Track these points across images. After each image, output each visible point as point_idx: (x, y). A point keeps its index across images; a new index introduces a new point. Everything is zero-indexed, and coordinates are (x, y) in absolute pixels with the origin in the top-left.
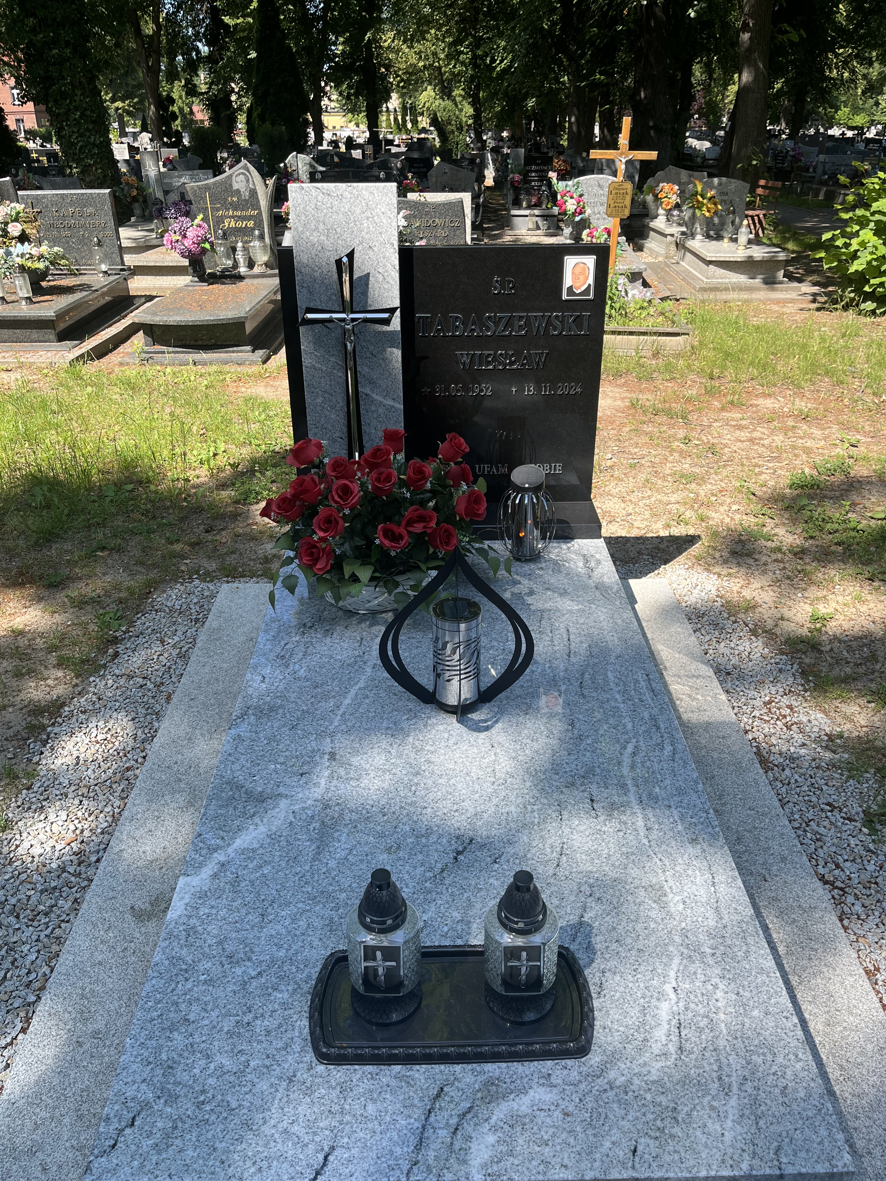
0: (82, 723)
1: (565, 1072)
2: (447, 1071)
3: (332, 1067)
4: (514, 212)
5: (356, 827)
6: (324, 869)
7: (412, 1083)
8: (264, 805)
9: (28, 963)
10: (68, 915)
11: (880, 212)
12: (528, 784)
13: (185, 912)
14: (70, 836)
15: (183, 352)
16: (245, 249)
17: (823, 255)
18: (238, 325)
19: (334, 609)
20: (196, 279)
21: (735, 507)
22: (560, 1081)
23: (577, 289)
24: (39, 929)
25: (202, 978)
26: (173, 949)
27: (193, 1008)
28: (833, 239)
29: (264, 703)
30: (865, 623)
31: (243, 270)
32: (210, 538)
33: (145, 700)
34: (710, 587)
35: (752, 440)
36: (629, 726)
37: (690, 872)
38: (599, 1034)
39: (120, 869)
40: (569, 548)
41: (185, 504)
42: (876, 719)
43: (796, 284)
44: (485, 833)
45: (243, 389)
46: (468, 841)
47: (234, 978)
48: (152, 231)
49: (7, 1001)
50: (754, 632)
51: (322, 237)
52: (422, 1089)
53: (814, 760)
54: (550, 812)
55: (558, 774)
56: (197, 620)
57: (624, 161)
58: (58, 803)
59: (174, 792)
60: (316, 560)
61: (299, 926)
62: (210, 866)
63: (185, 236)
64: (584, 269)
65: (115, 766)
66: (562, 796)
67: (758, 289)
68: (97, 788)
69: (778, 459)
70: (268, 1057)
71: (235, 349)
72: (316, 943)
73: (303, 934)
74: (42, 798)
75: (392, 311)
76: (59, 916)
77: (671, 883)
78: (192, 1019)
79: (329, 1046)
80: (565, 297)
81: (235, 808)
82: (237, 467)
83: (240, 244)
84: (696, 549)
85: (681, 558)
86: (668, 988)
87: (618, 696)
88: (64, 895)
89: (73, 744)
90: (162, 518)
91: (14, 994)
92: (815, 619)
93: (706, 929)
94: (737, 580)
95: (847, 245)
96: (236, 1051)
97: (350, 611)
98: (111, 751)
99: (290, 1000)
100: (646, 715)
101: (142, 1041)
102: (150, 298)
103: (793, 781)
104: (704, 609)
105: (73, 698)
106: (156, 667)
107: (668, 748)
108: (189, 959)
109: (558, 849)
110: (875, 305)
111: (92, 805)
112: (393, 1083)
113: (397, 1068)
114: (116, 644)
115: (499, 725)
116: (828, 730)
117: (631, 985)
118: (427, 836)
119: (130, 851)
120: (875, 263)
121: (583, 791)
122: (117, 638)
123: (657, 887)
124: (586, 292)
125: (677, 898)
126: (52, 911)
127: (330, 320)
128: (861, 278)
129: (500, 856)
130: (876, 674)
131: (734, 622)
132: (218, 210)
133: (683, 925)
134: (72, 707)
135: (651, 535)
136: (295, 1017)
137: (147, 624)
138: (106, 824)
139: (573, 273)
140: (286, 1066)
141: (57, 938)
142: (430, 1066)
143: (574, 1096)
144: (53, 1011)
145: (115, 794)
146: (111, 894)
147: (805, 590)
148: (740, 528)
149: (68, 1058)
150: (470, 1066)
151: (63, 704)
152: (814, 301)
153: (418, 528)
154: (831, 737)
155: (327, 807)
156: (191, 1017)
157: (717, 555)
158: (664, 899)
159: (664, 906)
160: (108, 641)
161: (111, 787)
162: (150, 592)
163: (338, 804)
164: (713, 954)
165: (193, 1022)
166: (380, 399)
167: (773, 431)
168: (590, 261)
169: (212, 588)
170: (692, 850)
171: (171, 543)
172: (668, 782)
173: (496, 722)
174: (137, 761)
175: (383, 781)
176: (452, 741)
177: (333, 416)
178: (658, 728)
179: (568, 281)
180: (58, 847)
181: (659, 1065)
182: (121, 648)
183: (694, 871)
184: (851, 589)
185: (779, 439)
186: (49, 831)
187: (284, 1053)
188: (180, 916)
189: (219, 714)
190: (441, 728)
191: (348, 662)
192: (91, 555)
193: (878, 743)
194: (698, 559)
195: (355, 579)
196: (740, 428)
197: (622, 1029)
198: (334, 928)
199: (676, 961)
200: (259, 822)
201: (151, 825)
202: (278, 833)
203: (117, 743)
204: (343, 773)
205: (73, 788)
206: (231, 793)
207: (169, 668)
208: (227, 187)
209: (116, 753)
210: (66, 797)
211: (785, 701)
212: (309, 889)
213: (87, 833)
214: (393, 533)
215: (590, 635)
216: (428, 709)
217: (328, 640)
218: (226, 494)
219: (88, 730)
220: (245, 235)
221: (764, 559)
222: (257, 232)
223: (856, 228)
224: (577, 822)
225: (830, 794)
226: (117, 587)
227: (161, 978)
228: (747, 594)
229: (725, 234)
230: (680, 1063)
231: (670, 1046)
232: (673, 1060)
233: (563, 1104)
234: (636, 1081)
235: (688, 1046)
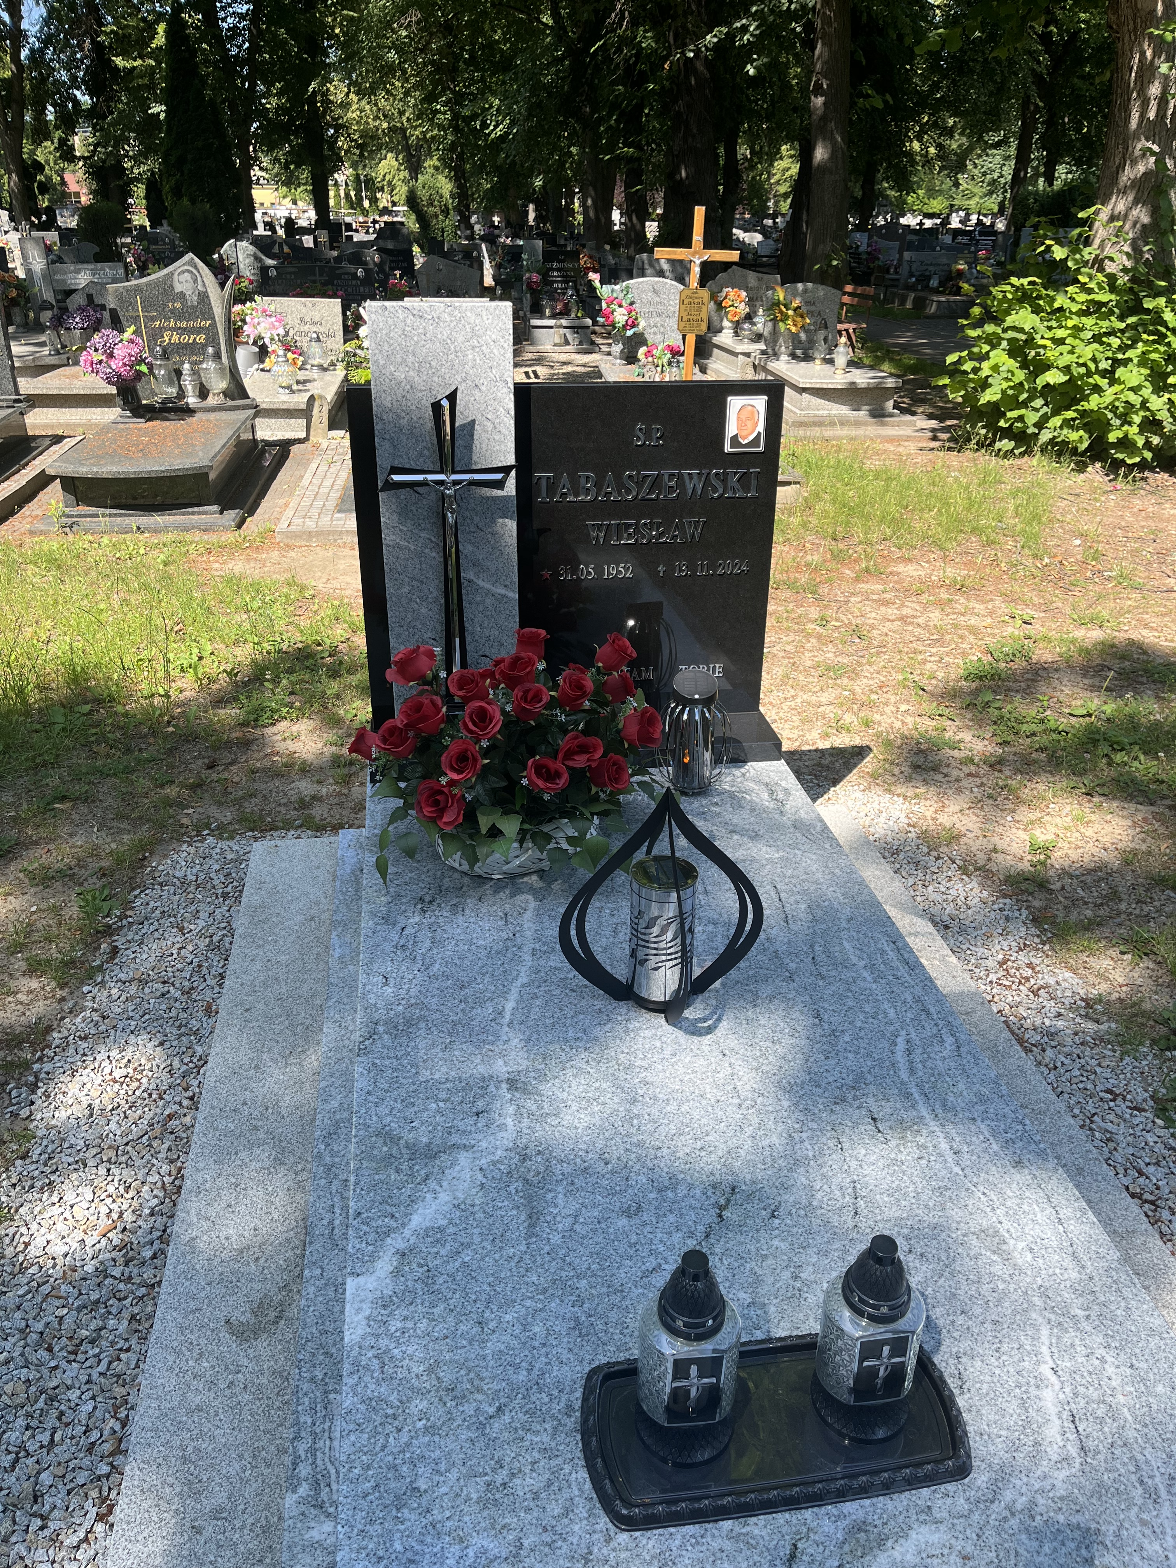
0: (84, 1055)
1: (949, 1501)
2: (795, 1521)
3: (638, 1534)
4: (535, 322)
5: (572, 1183)
6: (547, 1248)
7: (753, 1542)
8: (438, 1162)
9: (83, 1417)
10: (126, 1340)
11: (1014, 328)
12: (786, 1104)
13: (368, 1330)
14: (104, 1223)
15: (121, 515)
16: (195, 372)
17: (946, 381)
18: (198, 477)
19: (456, 875)
20: (128, 413)
21: (903, 707)
22: (945, 1514)
23: (744, 438)
24: (87, 1364)
25: (420, 1424)
26: (366, 1386)
27: (421, 1471)
28: (960, 361)
29: (397, 1015)
30: (1095, 851)
31: (192, 400)
32: (215, 776)
33: (173, 1013)
34: (898, 813)
35: (902, 619)
36: (892, 1014)
37: (1026, 1207)
38: (976, 1444)
39: (198, 1267)
40: (744, 775)
41: (171, 729)
42: (1136, 975)
43: (908, 417)
44: (748, 1177)
45: (216, 565)
46: (728, 1190)
47: (464, 1420)
48: (43, 344)
49: (63, 1476)
50: (964, 870)
51: (411, 373)
52: (768, 1550)
53: (1076, 1034)
54: (824, 1140)
55: (819, 1086)
56: (225, 896)
57: (698, 262)
58: (74, 1176)
59: (250, 1146)
60: (441, 812)
61: (535, 1334)
62: (386, 1259)
63: (111, 356)
64: (752, 413)
65: (149, 1115)
66: (834, 1117)
67: (865, 424)
68: (128, 1148)
69: (940, 642)
70: (545, 1530)
71: (196, 509)
72: (565, 1355)
73: (544, 1345)
74: (48, 1170)
75: (506, 470)
76: (113, 1344)
77: (1007, 1225)
78: (423, 1487)
79: (628, 1505)
80: (727, 449)
81: (397, 1171)
82: (236, 675)
83: (187, 366)
84: (868, 764)
85: (853, 777)
86: (1045, 1370)
87: (865, 974)
88: (114, 1310)
89: (78, 1086)
90: (140, 750)
91: (71, 1465)
92: (1035, 849)
93: (1068, 1284)
94: (928, 803)
95: (976, 370)
96: (498, 1527)
97: (480, 876)
98: (138, 1093)
99: (553, 1444)
100: (909, 998)
101: (361, 1527)
102: (57, 439)
103: (1059, 1064)
104: (896, 842)
105: (63, 1018)
106: (179, 966)
107: (949, 1040)
108: (393, 1398)
109: (850, 1191)
110: (1013, 443)
111: (127, 1174)
112: (727, 1545)
113: (727, 1524)
114: (111, 935)
115: (724, 1024)
116: (1082, 992)
117: (997, 1371)
118: (674, 1187)
119: (205, 1238)
120: (1010, 392)
121: (858, 1108)
122: (109, 926)
123: (991, 1231)
124: (755, 442)
125: (1021, 1245)
126: (100, 1336)
127: (424, 484)
128: (995, 411)
129: (777, 1208)
130: (1123, 916)
131: (938, 858)
132: (153, 319)
133: (1039, 1281)
134: (66, 1033)
135: (806, 748)
136: (567, 1468)
137: (152, 904)
138: (155, 1201)
139: (738, 419)
140: (575, 1541)
141: (119, 1376)
142: (770, 1517)
143: (968, 1532)
144: (146, 1486)
145: (160, 1156)
146: (193, 1305)
147: (1014, 811)
148: (916, 734)
150: (823, 1510)
151: (49, 1029)
152: (935, 438)
153: (580, 762)
154: (1089, 1003)
155: (524, 1158)
156: (422, 1484)
157: (896, 771)
158: (1004, 1247)
159: (1007, 1258)
160: (98, 932)
161: (150, 1145)
162: (145, 858)
163: (539, 1152)
164: (1088, 1317)
165: (426, 1491)
166: (488, 586)
167: (925, 607)
168: (760, 403)
169: (235, 848)
170: (1019, 1177)
171: (162, 786)
172: (961, 1086)
173: (719, 1019)
174: (180, 1104)
175: (592, 1114)
176: (667, 1052)
177: (424, 611)
178: (928, 1014)
179: (732, 428)
180: (89, 1242)
181: (1062, 1474)
182: (120, 941)
183: (1030, 1205)
184: (1068, 808)
185: (935, 616)
186: (69, 1217)
187: (566, 1521)
188: (363, 1337)
189: (291, 1028)
190: (647, 1033)
191: (495, 948)
192: (47, 808)
193: (1147, 1006)
194: (874, 776)
195: (495, 833)
196: (886, 603)
197: (1003, 1433)
198: (584, 1331)
199: (1045, 1332)
200: (438, 1188)
201: (227, 1197)
202: (469, 1202)
203: (144, 1080)
204: (534, 1108)
205: (94, 1151)
206: (385, 1149)
207: (200, 966)
208: (166, 288)
209: (146, 1095)
210: (85, 1165)
211: (1023, 958)
212: (535, 1278)
213: (129, 1217)
214: (548, 771)
215: (806, 892)
216: (623, 1008)
217: (460, 919)
218: (229, 713)
219: (97, 1064)
220: (193, 354)
221: (955, 773)
222: (210, 350)
223: (986, 348)
224: (863, 1152)
225: (1106, 1078)
226: (94, 853)
227: (362, 1431)
228: (945, 820)
229: (817, 355)
230: (1087, 1469)
231: (1069, 1447)
232: (1077, 1465)
233: (958, 1545)
234: (1041, 1501)
235: (1090, 1444)
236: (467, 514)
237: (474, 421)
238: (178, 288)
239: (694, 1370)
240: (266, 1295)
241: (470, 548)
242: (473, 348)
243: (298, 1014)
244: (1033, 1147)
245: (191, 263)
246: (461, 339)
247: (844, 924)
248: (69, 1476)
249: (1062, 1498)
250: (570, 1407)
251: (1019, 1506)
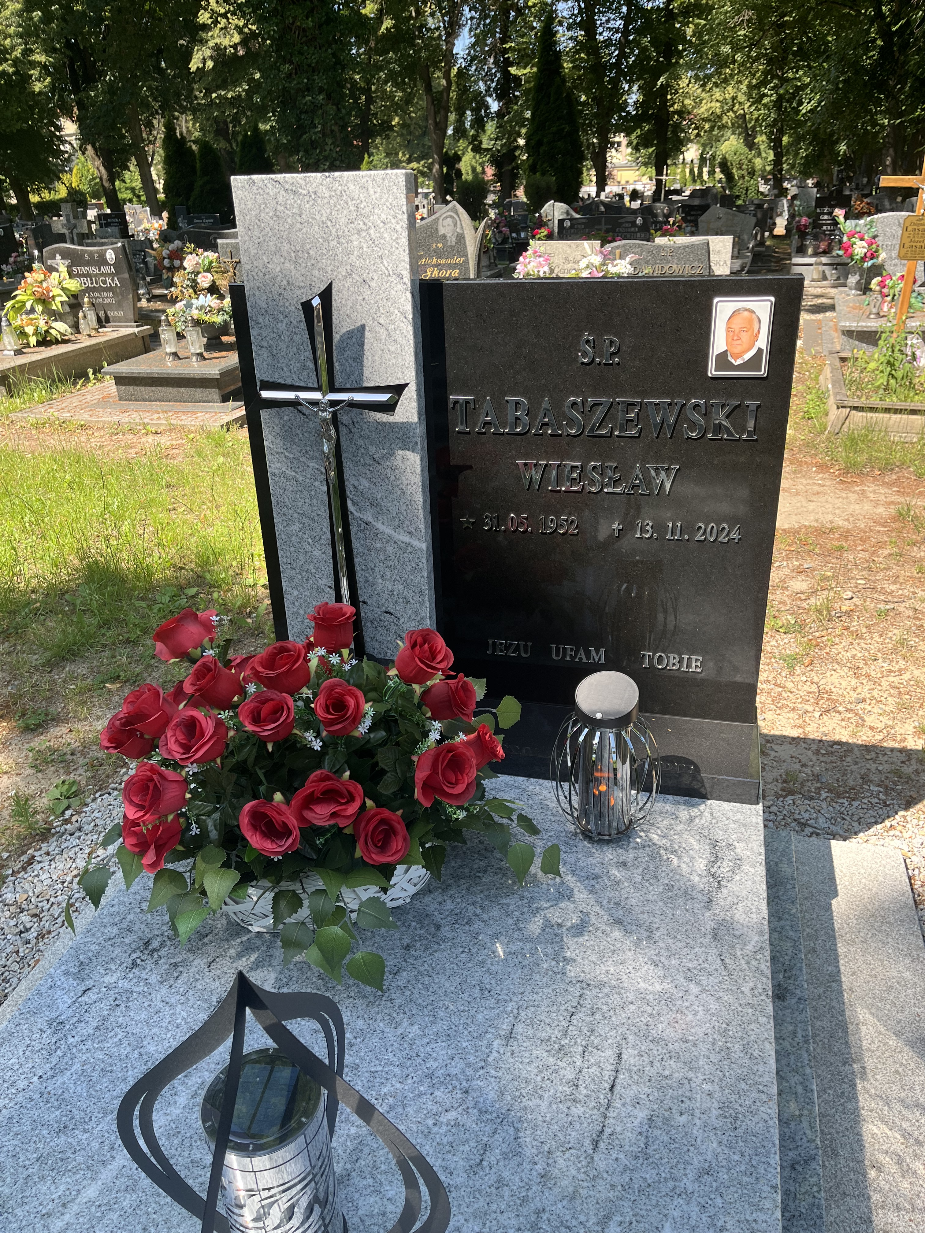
23: (736, 358)
51: (287, 265)
64: (750, 321)
75: (398, 389)
80: (712, 371)
106: (61, 898)
114: (43, 841)
122: (51, 829)
124: (754, 363)
132: (420, 258)
137: (96, 813)
139: (729, 329)
153: (320, 816)
160: (39, 833)
166: (389, 531)
168: (762, 306)
179: (718, 344)
214: (271, 823)
215: (663, 1084)
217: (162, 993)
236: (360, 442)
237: (363, 327)
242: (359, 232)
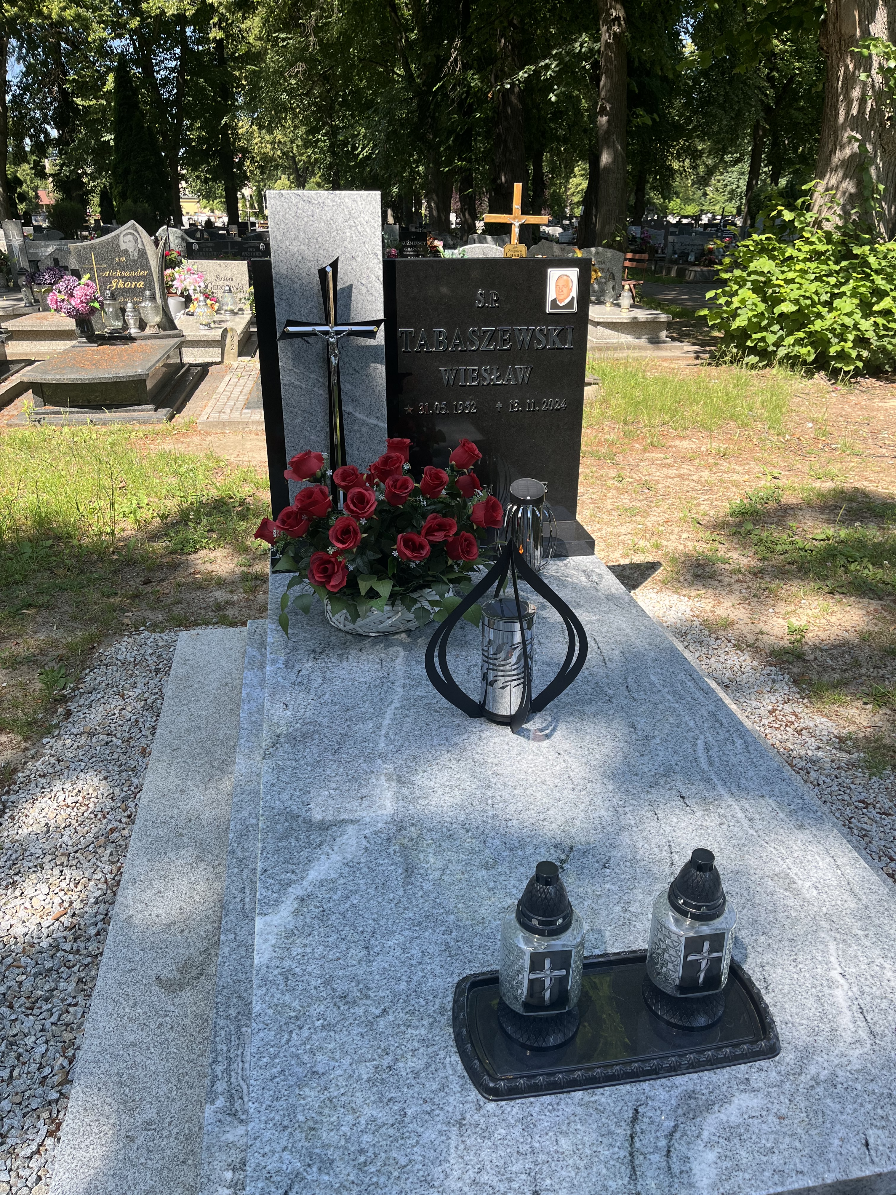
0: (43, 788)
1: (763, 1074)
2: (635, 1091)
3: (503, 1103)
5: (440, 846)
6: (421, 893)
7: (601, 1108)
8: (330, 832)
9: (37, 1056)
10: (74, 997)
11: (755, 273)
12: (611, 787)
13: (274, 954)
14: (57, 910)
15: (78, 412)
16: (135, 310)
17: (705, 312)
18: (138, 383)
19: (341, 634)
20: (84, 340)
21: (685, 535)
22: (761, 1084)
23: (561, 302)
24: (42, 1017)
25: (318, 1023)
26: (273, 996)
27: (319, 1059)
28: (716, 297)
29: (295, 730)
30: (839, 632)
31: (133, 331)
32: (150, 589)
33: (115, 756)
34: (684, 608)
35: (680, 476)
36: (692, 724)
37: (809, 857)
38: (783, 1031)
39: (133, 937)
40: (566, 565)
41: (115, 557)
42: (877, 719)
43: (677, 344)
44: (583, 839)
45: (152, 446)
46: (568, 849)
47: (355, 1019)
48: (21, 300)
49: (20, 1103)
50: (738, 647)
51: (302, 247)
52: (614, 1114)
53: (833, 761)
54: (643, 812)
55: (637, 775)
56: (157, 671)
57: (517, 224)
58: (33, 876)
59: (177, 848)
60: (329, 578)
61: (413, 955)
62: (289, 903)
63: (71, 295)
64: (567, 281)
65: (95, 830)
66: (650, 796)
67: (645, 348)
68: (78, 855)
69: (710, 491)
70: (425, 1101)
71: (136, 407)
72: (438, 971)
73: (420, 963)
74: (12, 872)
75: (377, 323)
76: (63, 1000)
77: (795, 870)
78: (321, 1071)
79: (494, 1079)
80: (548, 310)
81: (297, 839)
82: (166, 518)
83: (129, 305)
84: (659, 574)
85: (648, 583)
86: (835, 974)
87: (669, 697)
88: (64, 976)
89: (37, 811)
90: (91, 572)
91: (27, 1094)
92: (793, 631)
93: (848, 911)
94: (707, 601)
95: (728, 304)
96: (385, 1100)
97: (360, 635)
98: (86, 814)
99: (430, 1036)
100: (705, 713)
101: (269, 1103)
102: (30, 362)
103: (821, 782)
104: (684, 628)
105: (26, 763)
106: (120, 722)
107: (739, 742)
108: (296, 1004)
109: (666, 848)
110: (757, 358)
111: (77, 874)
112: (579, 1110)
113: (578, 1095)
114: (66, 702)
115: (558, 734)
116: (836, 732)
117: (796, 976)
118: (523, 848)
119: (140, 916)
120: (754, 320)
121: (669, 789)
122: (65, 696)
123: (782, 875)
124: (570, 305)
125: (807, 884)
126: (53, 996)
127: (313, 334)
128: (743, 334)
129: (608, 861)
130: (864, 678)
131: (717, 639)
132: (104, 270)
133: (824, 910)
134: (28, 773)
136: (442, 1054)
137: (99, 679)
138: (100, 892)
139: (557, 286)
140: (450, 1109)
141: (67, 1025)
142: (614, 1088)
143: (782, 1098)
144: (88, 1105)
145: (103, 859)
146: (129, 966)
147: (774, 605)
148: (696, 554)
149: (120, 1157)
150: (658, 1082)
151: (15, 771)
152: (697, 358)
153: (439, 537)
154: (841, 740)
155: (400, 829)
156: (320, 1068)
157: (682, 579)
158: (794, 886)
159: (797, 894)
160: (56, 700)
161: (96, 852)
162: (94, 647)
163: (412, 824)
164: (867, 936)
165: (323, 1074)
166: (363, 417)
167: (697, 469)
169: (165, 638)
170: (803, 836)
171: (108, 597)
172: (751, 773)
173: (554, 730)
174: (120, 822)
175: (454, 797)
176: (514, 753)
177: (313, 437)
178: (721, 724)
179: (551, 294)
180: (45, 924)
181: (857, 1053)
182: (73, 706)
183: (813, 856)
184: (816, 603)
185: (706, 474)
186: (29, 907)
187: (443, 1094)
188: (270, 960)
190: (497, 740)
191: (373, 683)
192: (16, 613)
193: (887, 741)
194: (665, 583)
195: (373, 594)
196: (667, 466)
197: (804, 1022)
198: (453, 952)
199: (832, 947)
200: (330, 851)
201: (158, 885)
202: (356, 860)
203: (91, 805)
204: (407, 793)
205: (50, 858)
206: (287, 824)
207: (137, 721)
208: (114, 247)
209: (92, 816)
210: (43, 868)
211: (788, 709)
212: (411, 915)
213: (77, 905)
214: (414, 543)
215: (619, 643)
216: (477, 724)
217: (345, 664)
218: (161, 545)
219: (53, 794)
220: (134, 296)
221: (727, 580)
222: (148, 293)
223: (735, 287)
224: (675, 820)
225: (858, 792)
226: (54, 644)
227: (269, 1030)
228: (721, 612)
229: (607, 299)
230: (877, 1048)
231: (860, 1032)
232: (868, 1046)
233: (774, 1108)
234: (840, 1072)
235: (878, 1029)
236: (346, 359)
237: (351, 286)
238: (123, 246)
239: (547, 963)
240: (189, 958)
241: (349, 386)
242: (351, 227)
243: (215, 752)
244: (812, 815)
245: (133, 227)
246: (341, 220)
247: (650, 663)
248: (24, 1103)
249: (858, 1071)
250: (442, 1010)
251: (822, 1078)
